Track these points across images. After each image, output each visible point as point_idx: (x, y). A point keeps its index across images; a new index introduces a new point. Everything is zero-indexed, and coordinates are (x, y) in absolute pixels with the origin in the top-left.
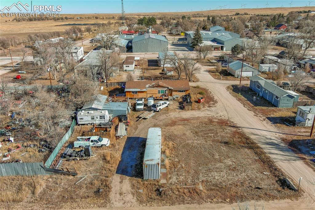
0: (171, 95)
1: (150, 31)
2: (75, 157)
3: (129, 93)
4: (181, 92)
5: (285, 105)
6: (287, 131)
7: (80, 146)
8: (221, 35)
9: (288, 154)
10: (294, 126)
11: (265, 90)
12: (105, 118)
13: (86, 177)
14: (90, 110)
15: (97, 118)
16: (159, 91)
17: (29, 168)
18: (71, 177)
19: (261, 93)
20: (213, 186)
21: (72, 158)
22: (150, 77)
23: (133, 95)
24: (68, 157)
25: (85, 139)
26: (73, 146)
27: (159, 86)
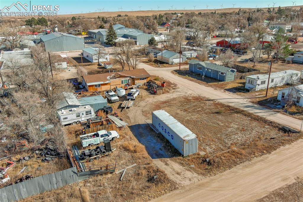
0: (134, 84)
1: (56, 29)
2: (96, 155)
3: (92, 87)
4: (142, 79)
5: (229, 79)
6: (248, 96)
7: (89, 145)
8: (128, 31)
9: (267, 111)
10: (249, 92)
11: (207, 70)
12: (91, 114)
13: (125, 170)
14: (67, 108)
15: (83, 114)
16: (122, 81)
17: (58, 179)
18: (109, 175)
19: (204, 73)
20: (241, 146)
21: (93, 157)
22: (91, 72)
23: (97, 89)
24: (88, 158)
25: (91, 137)
26: (82, 146)
27: (121, 76)
